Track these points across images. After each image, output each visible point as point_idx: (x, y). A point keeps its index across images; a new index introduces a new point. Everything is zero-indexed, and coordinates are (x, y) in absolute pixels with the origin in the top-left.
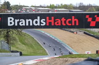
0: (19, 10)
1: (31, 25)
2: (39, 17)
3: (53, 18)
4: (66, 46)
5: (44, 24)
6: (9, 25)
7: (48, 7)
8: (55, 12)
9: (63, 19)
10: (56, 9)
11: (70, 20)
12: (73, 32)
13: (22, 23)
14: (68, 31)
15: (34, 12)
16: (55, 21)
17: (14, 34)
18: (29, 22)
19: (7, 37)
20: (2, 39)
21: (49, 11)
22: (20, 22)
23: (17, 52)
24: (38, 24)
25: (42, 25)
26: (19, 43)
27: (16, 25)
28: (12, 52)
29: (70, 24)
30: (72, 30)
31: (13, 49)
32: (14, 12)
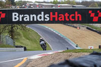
0: (23, 6)
1: (35, 20)
2: (43, 13)
3: (56, 13)
4: (69, 41)
5: (48, 19)
6: (14, 20)
7: (51, 2)
8: (59, 8)
9: (67, 15)
10: (59, 5)
11: (73, 15)
12: (76, 27)
13: (26, 19)
14: (71, 26)
15: (38, 8)
16: (58, 17)
17: (18, 29)
18: (33, 17)
19: (12, 32)
20: (6, 34)
21: (52, 6)
22: (24, 17)
23: (22, 47)
24: (42, 19)
25: (46, 20)
26: (23, 38)
27: (21, 20)
28: (17, 47)
29: (73, 20)
30: (75, 25)
31: (17, 44)
32: (18, 8)
